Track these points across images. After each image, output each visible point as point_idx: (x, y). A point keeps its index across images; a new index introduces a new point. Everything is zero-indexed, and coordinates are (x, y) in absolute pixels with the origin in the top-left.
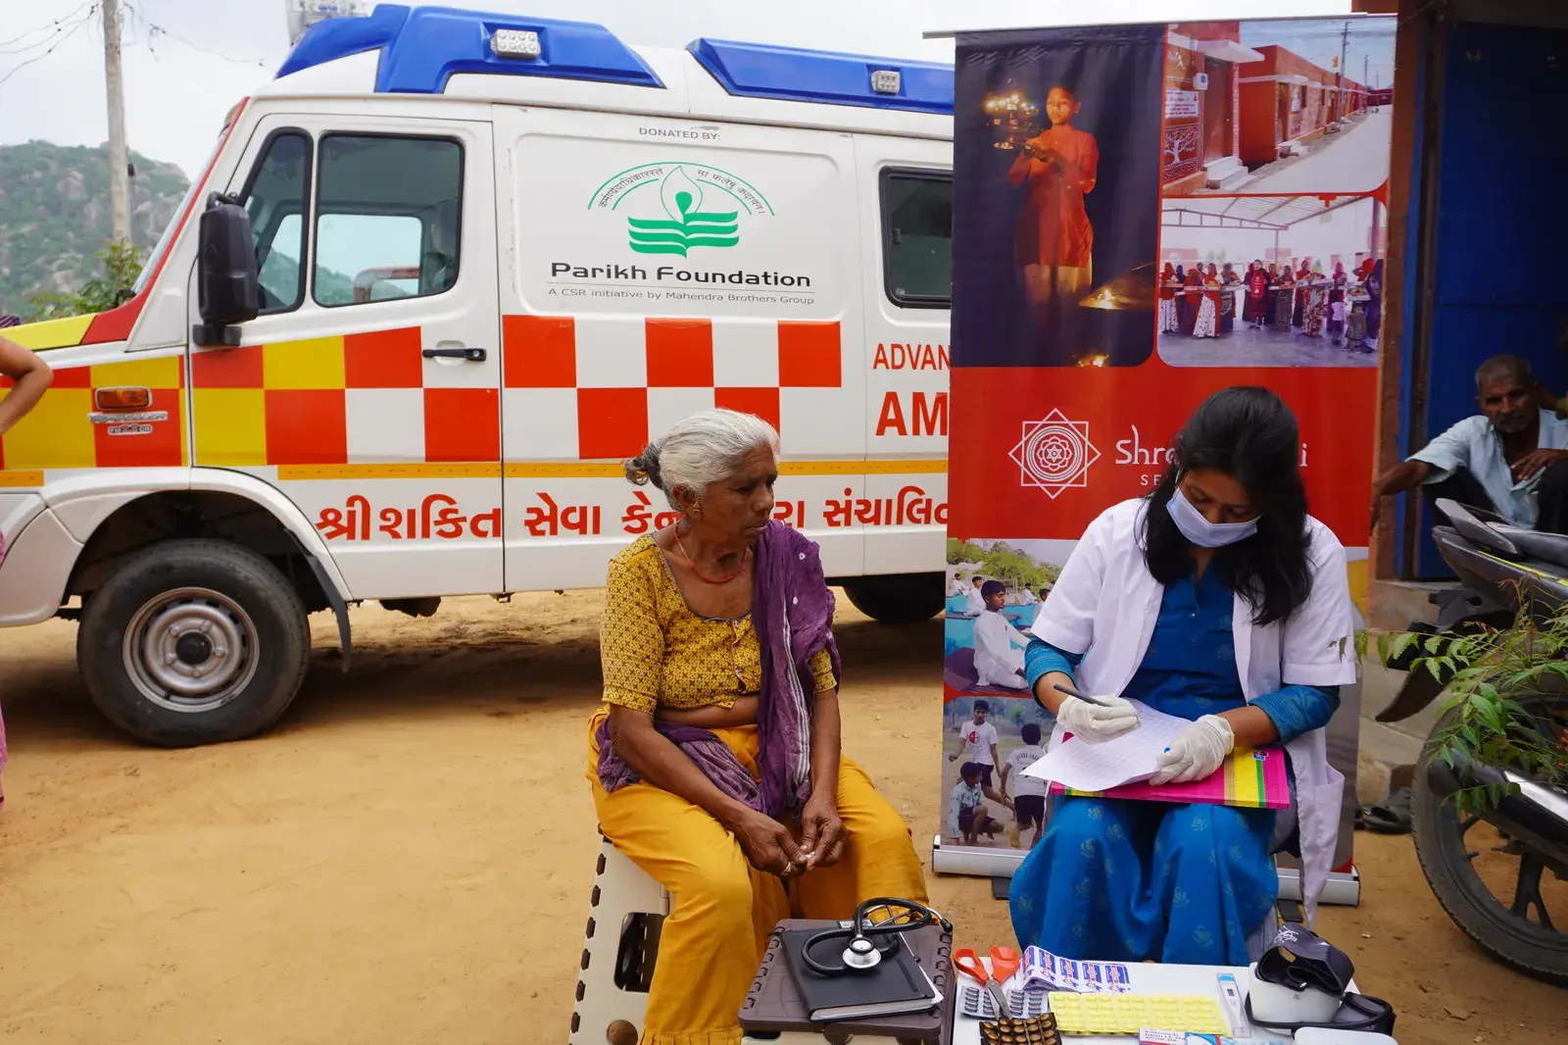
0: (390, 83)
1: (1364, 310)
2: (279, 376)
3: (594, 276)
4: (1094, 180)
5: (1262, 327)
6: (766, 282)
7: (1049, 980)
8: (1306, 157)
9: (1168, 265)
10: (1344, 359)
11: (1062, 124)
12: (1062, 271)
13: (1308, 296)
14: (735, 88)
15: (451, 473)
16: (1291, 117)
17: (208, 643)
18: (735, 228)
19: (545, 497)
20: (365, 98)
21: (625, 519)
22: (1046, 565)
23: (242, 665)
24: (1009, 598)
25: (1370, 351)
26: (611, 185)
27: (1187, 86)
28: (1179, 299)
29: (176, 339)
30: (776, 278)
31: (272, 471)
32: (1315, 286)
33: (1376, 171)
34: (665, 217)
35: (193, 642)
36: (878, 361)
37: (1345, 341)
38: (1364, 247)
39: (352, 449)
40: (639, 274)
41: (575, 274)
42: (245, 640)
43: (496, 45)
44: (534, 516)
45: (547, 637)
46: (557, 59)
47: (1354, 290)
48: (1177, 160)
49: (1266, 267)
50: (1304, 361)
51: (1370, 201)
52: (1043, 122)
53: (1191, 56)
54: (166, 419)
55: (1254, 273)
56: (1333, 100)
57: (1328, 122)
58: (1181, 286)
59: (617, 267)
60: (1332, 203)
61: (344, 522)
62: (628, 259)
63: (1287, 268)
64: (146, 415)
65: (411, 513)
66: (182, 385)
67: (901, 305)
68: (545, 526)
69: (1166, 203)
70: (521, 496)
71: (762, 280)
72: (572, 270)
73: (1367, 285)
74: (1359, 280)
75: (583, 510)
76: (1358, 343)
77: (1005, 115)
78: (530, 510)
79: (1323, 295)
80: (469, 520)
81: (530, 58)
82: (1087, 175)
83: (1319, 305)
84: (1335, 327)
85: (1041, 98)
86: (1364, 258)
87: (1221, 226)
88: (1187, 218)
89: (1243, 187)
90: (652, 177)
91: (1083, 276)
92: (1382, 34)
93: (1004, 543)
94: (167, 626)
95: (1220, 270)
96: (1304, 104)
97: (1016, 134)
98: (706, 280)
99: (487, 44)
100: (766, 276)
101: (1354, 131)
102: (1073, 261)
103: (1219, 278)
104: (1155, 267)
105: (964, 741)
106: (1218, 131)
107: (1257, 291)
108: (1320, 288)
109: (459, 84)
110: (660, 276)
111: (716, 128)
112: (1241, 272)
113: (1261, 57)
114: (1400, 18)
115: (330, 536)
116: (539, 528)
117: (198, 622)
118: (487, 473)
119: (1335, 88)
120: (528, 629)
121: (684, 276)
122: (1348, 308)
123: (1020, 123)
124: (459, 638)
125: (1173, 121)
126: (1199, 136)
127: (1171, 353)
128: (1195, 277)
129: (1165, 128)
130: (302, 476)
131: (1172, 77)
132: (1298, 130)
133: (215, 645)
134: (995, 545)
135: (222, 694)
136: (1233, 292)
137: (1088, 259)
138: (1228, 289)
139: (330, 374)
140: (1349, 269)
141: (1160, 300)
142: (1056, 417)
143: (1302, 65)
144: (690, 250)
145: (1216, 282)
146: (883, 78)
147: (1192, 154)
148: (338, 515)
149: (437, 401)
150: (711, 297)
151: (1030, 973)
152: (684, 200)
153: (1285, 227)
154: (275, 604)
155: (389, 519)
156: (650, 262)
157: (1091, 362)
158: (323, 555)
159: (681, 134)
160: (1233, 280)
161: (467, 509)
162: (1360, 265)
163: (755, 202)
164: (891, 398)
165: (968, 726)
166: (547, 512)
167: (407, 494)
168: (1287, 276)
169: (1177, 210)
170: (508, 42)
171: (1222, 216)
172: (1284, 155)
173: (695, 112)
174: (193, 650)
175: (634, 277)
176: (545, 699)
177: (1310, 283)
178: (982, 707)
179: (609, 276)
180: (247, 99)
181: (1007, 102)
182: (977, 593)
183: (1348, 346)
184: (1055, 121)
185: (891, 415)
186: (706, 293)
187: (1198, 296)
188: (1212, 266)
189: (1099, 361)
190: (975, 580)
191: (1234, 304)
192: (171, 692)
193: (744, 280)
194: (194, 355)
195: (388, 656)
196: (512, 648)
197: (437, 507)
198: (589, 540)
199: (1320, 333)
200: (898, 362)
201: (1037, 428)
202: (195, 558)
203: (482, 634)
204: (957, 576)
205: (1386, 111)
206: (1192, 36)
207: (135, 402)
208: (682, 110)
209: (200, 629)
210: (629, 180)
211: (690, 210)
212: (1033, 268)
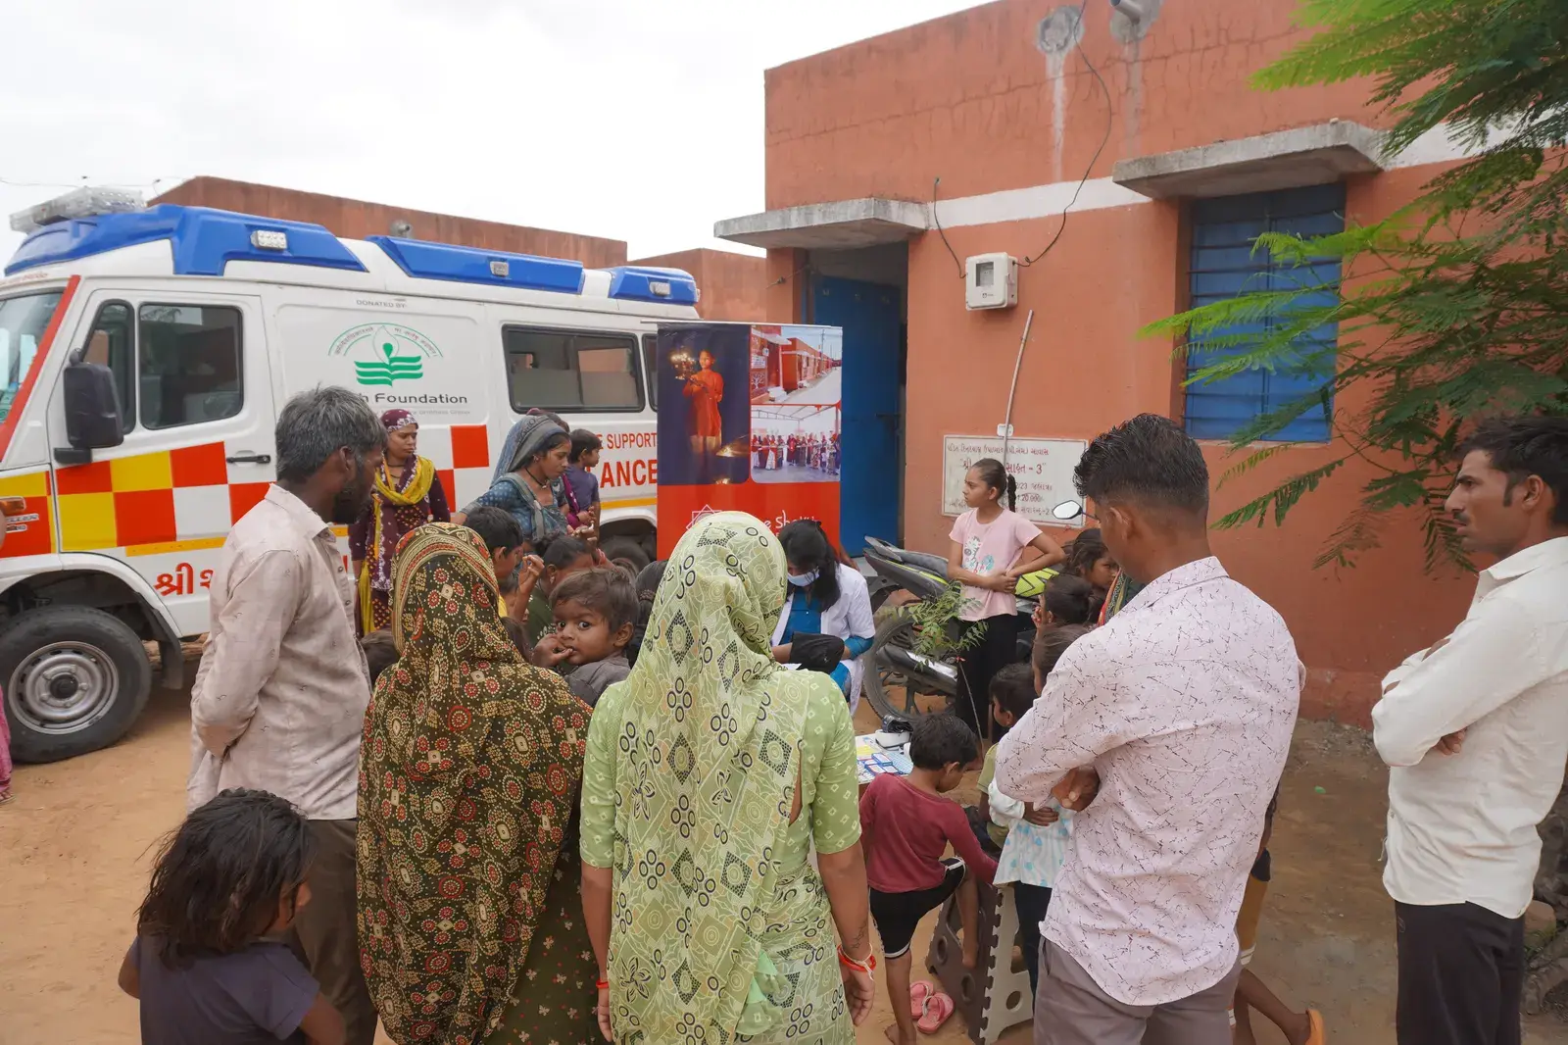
0: (186, 266)
1: (834, 456)
2: (123, 483)
4: (722, 396)
5: (794, 464)
6: (442, 401)
8: (809, 388)
9: (755, 436)
11: (707, 368)
12: (708, 438)
13: (812, 449)
14: (415, 273)
16: (803, 371)
17: (75, 681)
18: (420, 367)
20: (169, 278)
23: (105, 691)
25: (837, 474)
26: (342, 338)
27: (760, 354)
28: (760, 452)
29: (42, 459)
30: (447, 398)
31: (121, 552)
33: (837, 397)
34: (377, 360)
35: (63, 682)
37: (827, 470)
38: (833, 429)
39: (180, 530)
42: (106, 676)
43: (257, 241)
46: (299, 252)
47: (830, 448)
48: (757, 388)
49: (795, 437)
50: (812, 479)
51: (834, 408)
52: (698, 367)
53: (762, 340)
54: (38, 519)
55: (791, 440)
56: (819, 364)
57: (818, 373)
58: (760, 445)
60: (820, 409)
61: (174, 583)
63: (804, 438)
64: (21, 517)
66: (49, 494)
69: (753, 407)
71: (439, 400)
73: (835, 446)
74: (832, 443)
76: (833, 471)
77: (680, 363)
79: (818, 450)
81: (279, 250)
82: (719, 393)
83: (817, 454)
84: (823, 464)
85: (697, 355)
86: (833, 433)
87: (776, 418)
88: (763, 415)
89: (784, 401)
90: (367, 333)
91: (717, 441)
92: (837, 336)
94: (40, 674)
95: (776, 438)
96: (808, 365)
98: (406, 401)
99: (250, 240)
100: (441, 397)
101: (827, 377)
102: (713, 434)
103: (776, 442)
106: (774, 375)
107: (792, 448)
108: (816, 447)
109: (234, 268)
110: (377, 398)
111: (403, 300)
112: (785, 439)
113: (790, 343)
114: (843, 329)
115: (165, 593)
117: (67, 666)
119: (820, 358)
121: (392, 399)
122: (828, 456)
123: (688, 368)
125: (755, 370)
126: (766, 377)
127: (757, 477)
128: (766, 442)
129: (751, 373)
130: (142, 552)
131: (754, 350)
132: (806, 376)
133: (82, 682)
135: (89, 716)
136: (782, 448)
137: (719, 433)
138: (780, 447)
139: (162, 479)
140: (827, 438)
141: (752, 452)
142: (706, 509)
143: (807, 348)
144: (395, 382)
145: (775, 444)
146: (498, 265)
147: (763, 385)
148: (170, 577)
149: (238, 493)
152: (388, 348)
153: (802, 419)
156: (372, 391)
157: (722, 482)
158: (163, 608)
159: (383, 304)
160: (782, 443)
162: (832, 436)
163: (431, 348)
168: (804, 441)
169: (757, 410)
170: (264, 239)
171: (776, 414)
172: (801, 386)
173: (390, 290)
174: (63, 688)
177: (813, 444)
180: (79, 278)
181: (681, 357)
183: (829, 472)
184: (703, 367)
187: (768, 450)
188: (773, 437)
189: (725, 481)
191: (783, 454)
192: (48, 721)
193: (430, 401)
194: (58, 471)
199: (818, 466)
201: (698, 514)
205: (839, 369)
206: (762, 331)
207: (13, 508)
208: (383, 290)
209: (69, 672)
210: (353, 336)
211: (393, 355)
212: (695, 437)
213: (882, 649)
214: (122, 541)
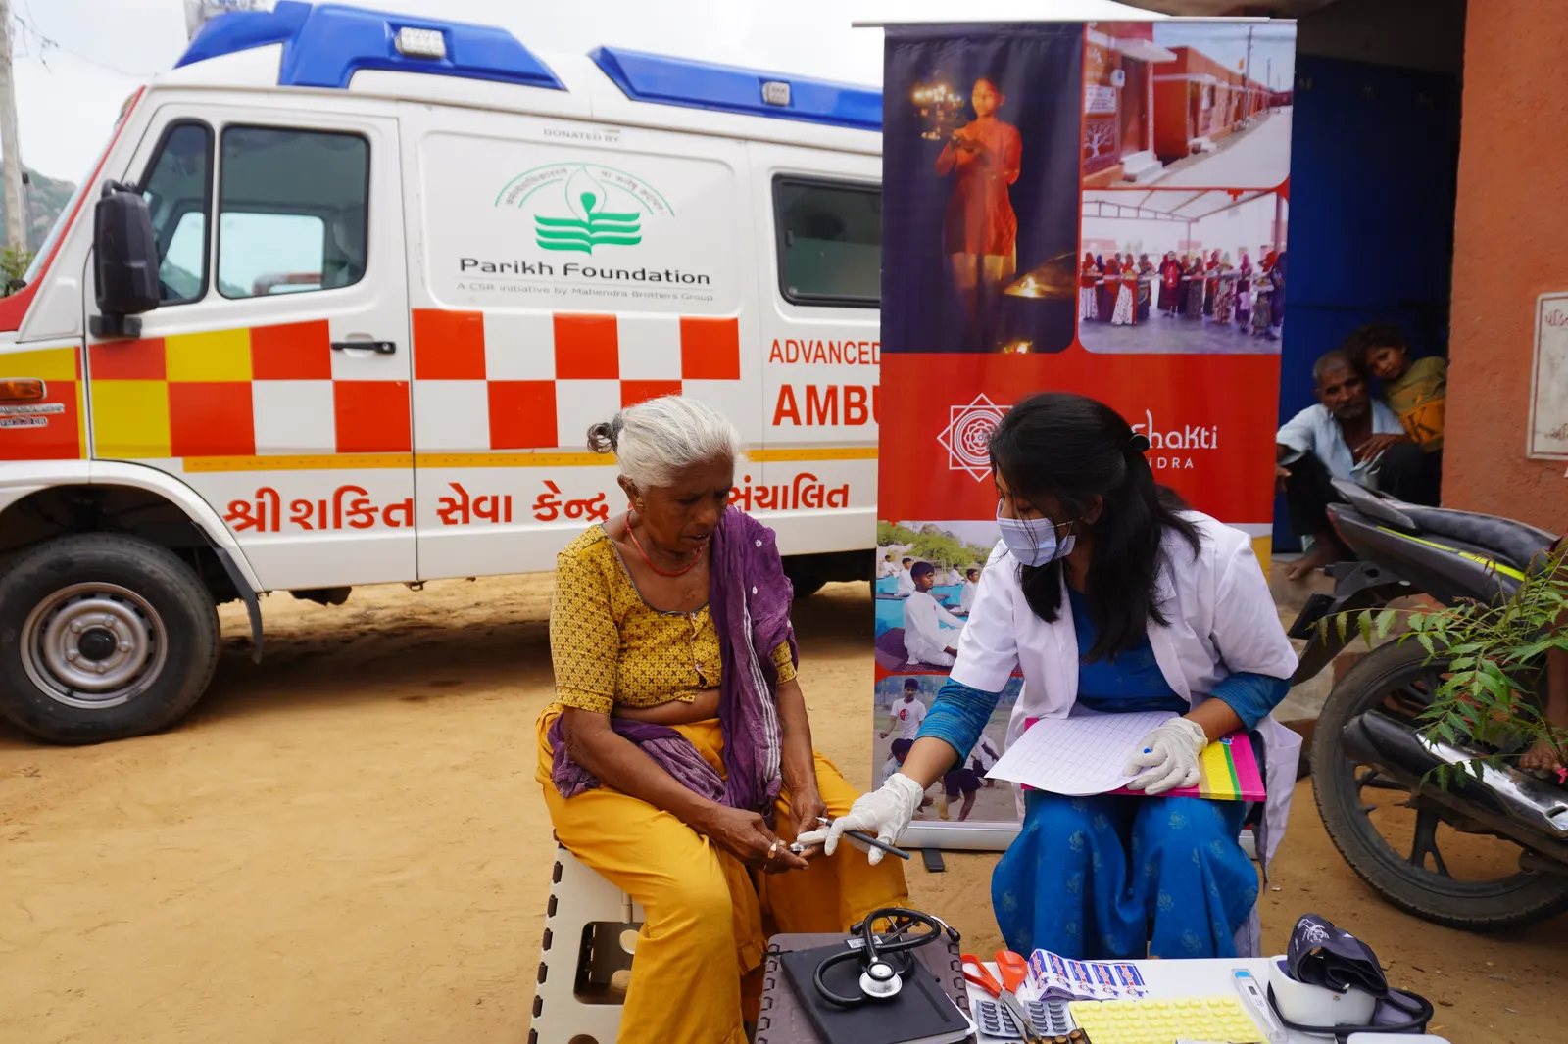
0: (295, 76)
1: (1268, 299)
2: (182, 368)
3: (502, 271)
4: (1017, 171)
5: (1176, 315)
6: (668, 279)
7: (1064, 988)
8: (1214, 153)
9: (1089, 255)
10: (1251, 346)
11: (987, 115)
12: (988, 259)
13: (1217, 285)
14: (635, 94)
15: (362, 464)
16: (1201, 116)
17: (112, 639)
18: (637, 228)
19: (457, 487)
20: (267, 91)
21: (536, 508)
22: (973, 546)
23: (150, 659)
24: (938, 578)
25: (1273, 339)
26: (518, 183)
27: (1105, 82)
28: (1100, 289)
29: (71, 330)
30: (677, 277)
31: (177, 464)
32: (1224, 277)
33: (1279, 171)
34: (572, 217)
35: (97, 638)
36: (773, 355)
37: (1251, 329)
38: (1269, 241)
40: (546, 271)
41: (484, 270)
42: (152, 635)
43: (401, 43)
44: (446, 506)
45: (455, 620)
46: (460, 61)
47: (1259, 281)
48: (1096, 153)
49: (1179, 258)
50: (1214, 347)
51: (1273, 197)
52: (968, 114)
53: (1109, 53)
54: (62, 411)
55: (1167, 264)
56: (1239, 101)
57: (1235, 120)
58: (1100, 275)
59: (524, 264)
60: (1240, 198)
61: (253, 514)
62: (535, 255)
63: (1198, 260)
64: (40, 408)
65: (323, 505)
66: (79, 376)
67: (794, 303)
68: (457, 515)
69: (1086, 195)
70: (433, 486)
71: (664, 277)
72: (480, 266)
73: (1270, 276)
74: (1264, 271)
75: (495, 499)
76: (1264, 331)
77: (932, 107)
78: (443, 500)
79: (1232, 285)
80: (381, 510)
81: (433, 58)
82: (1012, 167)
83: (1228, 294)
84: (1242, 316)
85: (967, 90)
86: (1269, 251)
87: (1137, 218)
88: (1106, 210)
89: (1157, 181)
90: (557, 177)
91: (1008, 265)
92: (1282, 39)
93: (933, 525)
94: (67, 622)
95: (1136, 261)
96: (1213, 103)
97: (942, 125)
98: (611, 277)
99: (392, 43)
100: (668, 274)
101: (1257, 131)
102: (999, 249)
103: (1136, 268)
104: (1076, 258)
105: (894, 719)
106: (1133, 127)
107: (1171, 281)
108: (1229, 279)
109: (364, 80)
110: (566, 272)
111: (618, 132)
112: (1156, 262)
113: (1173, 57)
114: (1298, 24)
115: (239, 528)
116: (451, 517)
117: (102, 617)
118: (399, 464)
119: (1240, 88)
120: (435, 613)
121: (589, 273)
122: (1254, 298)
123: (947, 115)
124: (367, 623)
125: (1092, 117)
126: (1117, 131)
127: (1090, 340)
128: (1113, 266)
129: (1084, 123)
130: (208, 468)
131: (1091, 74)
132: (1207, 127)
133: (120, 640)
134: (924, 528)
135: (129, 689)
136: (1149, 282)
137: (1012, 247)
138: (1144, 279)
139: (237, 367)
140: (1255, 259)
141: (1081, 288)
142: (982, 402)
143: (1210, 66)
144: (595, 248)
145: (1134, 272)
146: (774, 89)
147: (1111, 148)
148: (247, 507)
149: (347, 393)
150: (616, 293)
151: (1045, 981)
153: (1197, 220)
154: (183, 597)
155: (299, 511)
156: (557, 259)
157: (1016, 349)
158: (234, 548)
159: (585, 136)
160: (1149, 269)
161: (379, 500)
162: (1264, 257)
163: (656, 203)
164: (786, 390)
165: (898, 704)
166: (459, 501)
167: (318, 486)
168: (1198, 266)
169: (1096, 202)
170: (412, 41)
171: (1138, 209)
172: (1196, 150)
173: (598, 115)
174: (97, 646)
175: (541, 272)
176: (458, 682)
177: (1219, 273)
178: (912, 685)
179: (517, 271)
180: (142, 89)
181: (935, 94)
182: (907, 574)
183: (1254, 333)
184: (980, 113)
185: (787, 407)
186: (610, 289)
187: (1116, 285)
188: (1129, 257)
189: (1023, 348)
190: (905, 561)
191: (1149, 294)
192: (73, 689)
193: (647, 277)
194: (92, 348)
195: (298, 644)
196: (421, 633)
197: (348, 498)
198: (502, 528)
199: (1229, 321)
200: (792, 357)
201: (964, 412)
202: (97, 553)
203: (389, 619)
204: (887, 557)
205: (1286, 113)
206: (1110, 34)
207: (28, 394)
208: (585, 113)
209: (103, 624)
210: (535, 180)
211: (594, 210)
212: (958, 257)
213: (1356, 720)
214: (180, 448)
